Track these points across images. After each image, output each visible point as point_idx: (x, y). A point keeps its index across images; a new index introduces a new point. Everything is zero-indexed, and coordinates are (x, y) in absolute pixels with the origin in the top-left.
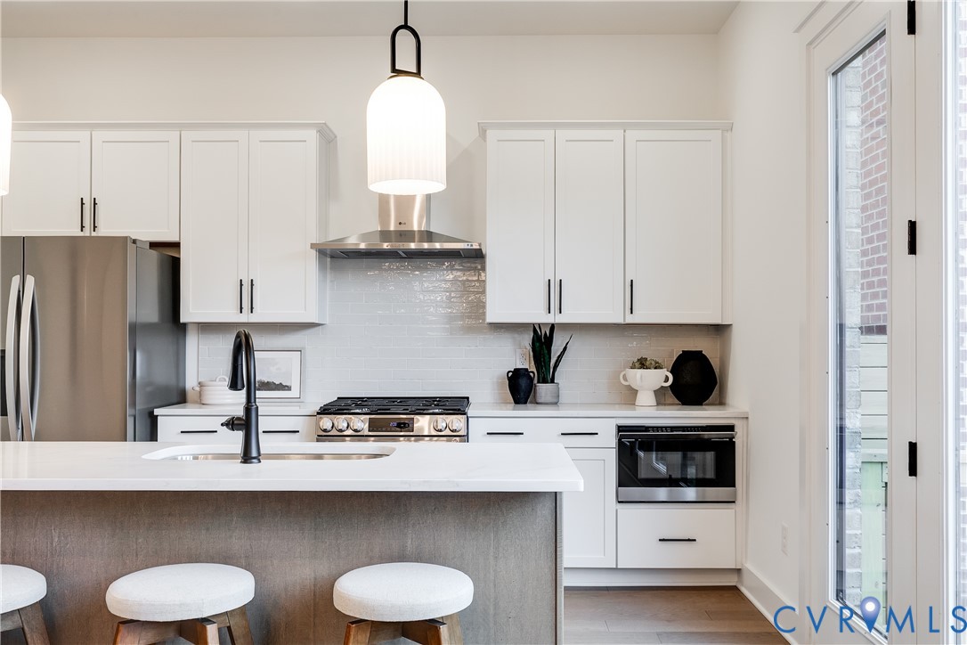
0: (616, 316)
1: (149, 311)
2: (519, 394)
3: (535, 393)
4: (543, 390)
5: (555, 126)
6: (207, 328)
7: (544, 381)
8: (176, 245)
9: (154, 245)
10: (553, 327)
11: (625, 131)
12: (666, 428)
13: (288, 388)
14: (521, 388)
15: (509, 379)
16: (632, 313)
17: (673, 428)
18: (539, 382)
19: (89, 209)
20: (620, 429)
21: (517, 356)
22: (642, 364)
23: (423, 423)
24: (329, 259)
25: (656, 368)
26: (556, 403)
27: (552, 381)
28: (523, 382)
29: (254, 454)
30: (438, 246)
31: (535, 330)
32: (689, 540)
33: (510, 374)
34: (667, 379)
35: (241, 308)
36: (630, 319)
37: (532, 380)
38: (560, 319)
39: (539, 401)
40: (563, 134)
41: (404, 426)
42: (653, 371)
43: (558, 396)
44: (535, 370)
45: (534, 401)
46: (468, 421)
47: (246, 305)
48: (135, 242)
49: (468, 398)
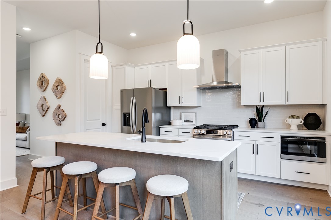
0: (283, 102)
1: (161, 104)
2: (252, 125)
3: (257, 125)
4: (260, 124)
5: (262, 48)
6: (175, 108)
7: (261, 122)
8: (166, 89)
9: (160, 89)
10: (263, 106)
11: (286, 46)
12: (298, 137)
13: (193, 122)
14: (253, 123)
15: (249, 120)
16: (288, 101)
17: (301, 137)
18: (259, 122)
19: (150, 82)
20: (282, 136)
21: (253, 114)
22: (292, 117)
23: (220, 132)
24: (202, 90)
25: (297, 118)
26: (264, 128)
27: (263, 122)
28: (254, 122)
29: (144, 140)
30: (230, 84)
31: (257, 107)
32: (307, 173)
33: (250, 119)
34: (301, 122)
35: (180, 103)
36: (288, 103)
37: (256, 121)
38: (264, 104)
39: (259, 127)
40: (264, 50)
41: (215, 133)
42: (296, 119)
43: (265, 126)
44: (258, 118)
45: (257, 127)
46: (233, 132)
47: (181, 102)
48: (154, 88)
49: (237, 126)
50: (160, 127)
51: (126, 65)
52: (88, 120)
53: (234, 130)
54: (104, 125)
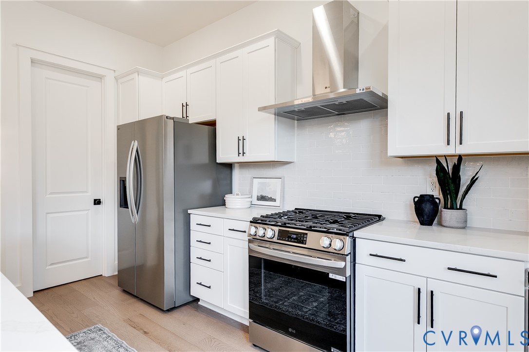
1: (203, 157)
2: (423, 217)
3: (441, 216)
4: (448, 215)
7: (452, 208)
8: (214, 122)
10: (460, 158)
13: (274, 200)
14: (426, 211)
15: (415, 203)
18: (446, 207)
19: (185, 107)
21: (427, 184)
24: (296, 122)
26: (464, 228)
27: (461, 208)
28: (427, 208)
31: (438, 162)
33: (416, 199)
35: (239, 153)
37: (436, 206)
38: (461, 150)
39: (444, 224)
41: (301, 239)
43: (466, 221)
44: (441, 197)
45: (440, 224)
46: (354, 241)
47: (241, 151)
48: (173, 118)
49: (380, 216)
50: (189, 211)
51: (138, 72)
52: (51, 193)
53: (356, 234)
54: (97, 202)
